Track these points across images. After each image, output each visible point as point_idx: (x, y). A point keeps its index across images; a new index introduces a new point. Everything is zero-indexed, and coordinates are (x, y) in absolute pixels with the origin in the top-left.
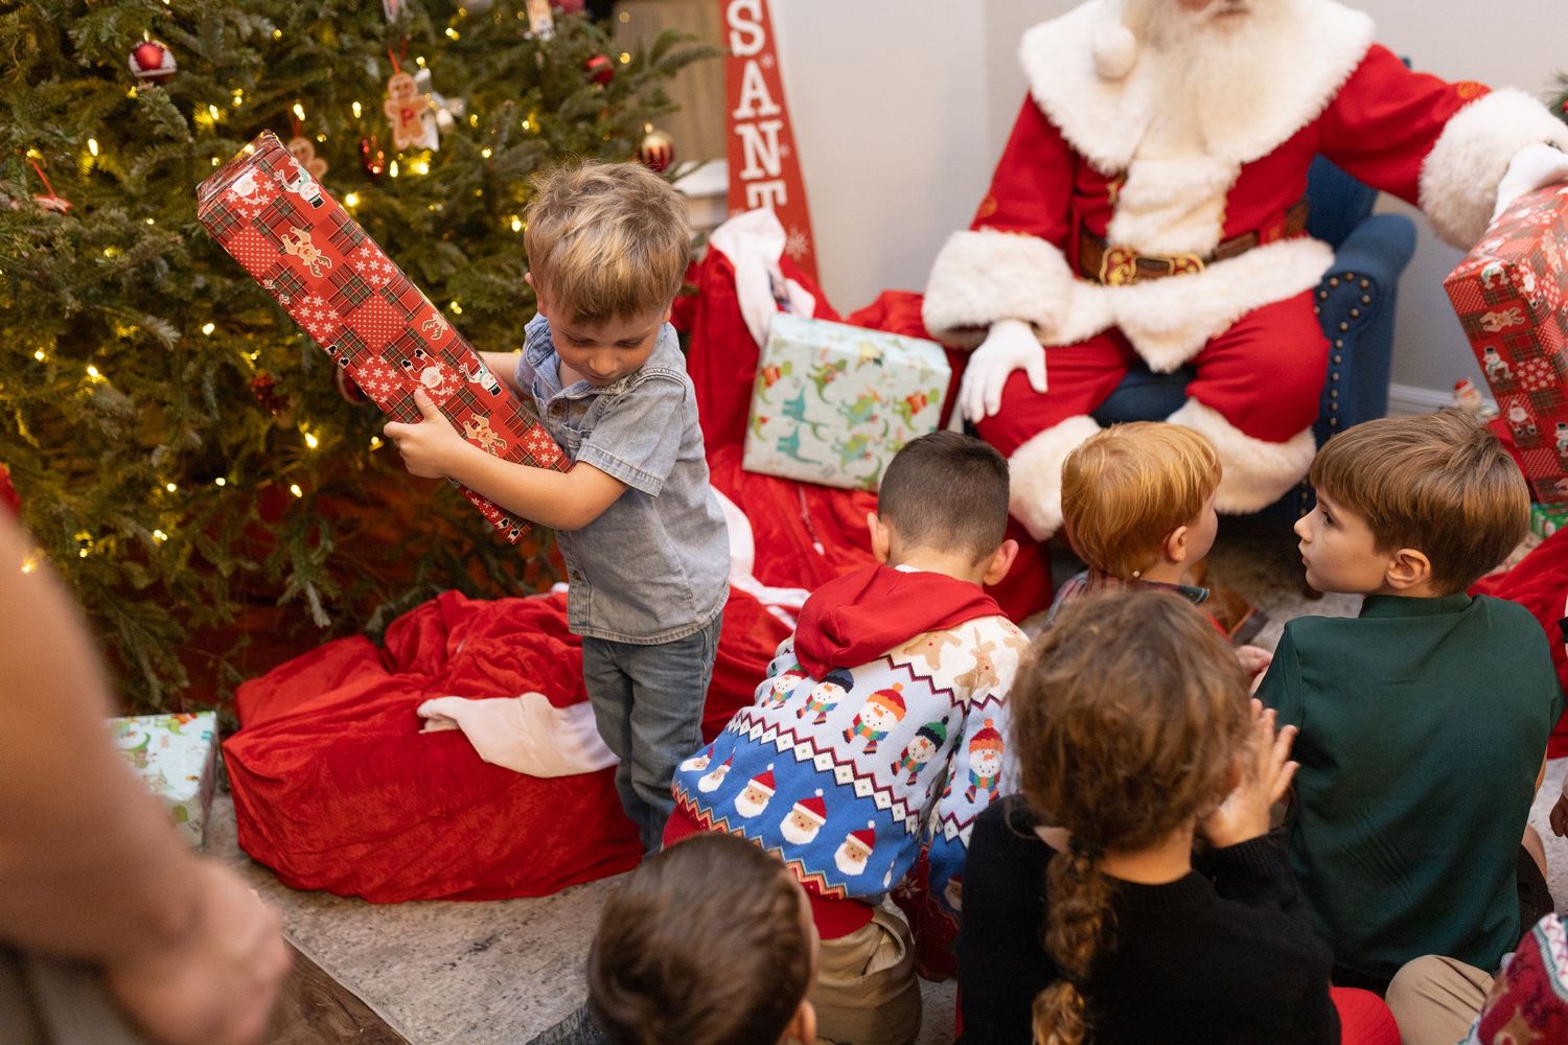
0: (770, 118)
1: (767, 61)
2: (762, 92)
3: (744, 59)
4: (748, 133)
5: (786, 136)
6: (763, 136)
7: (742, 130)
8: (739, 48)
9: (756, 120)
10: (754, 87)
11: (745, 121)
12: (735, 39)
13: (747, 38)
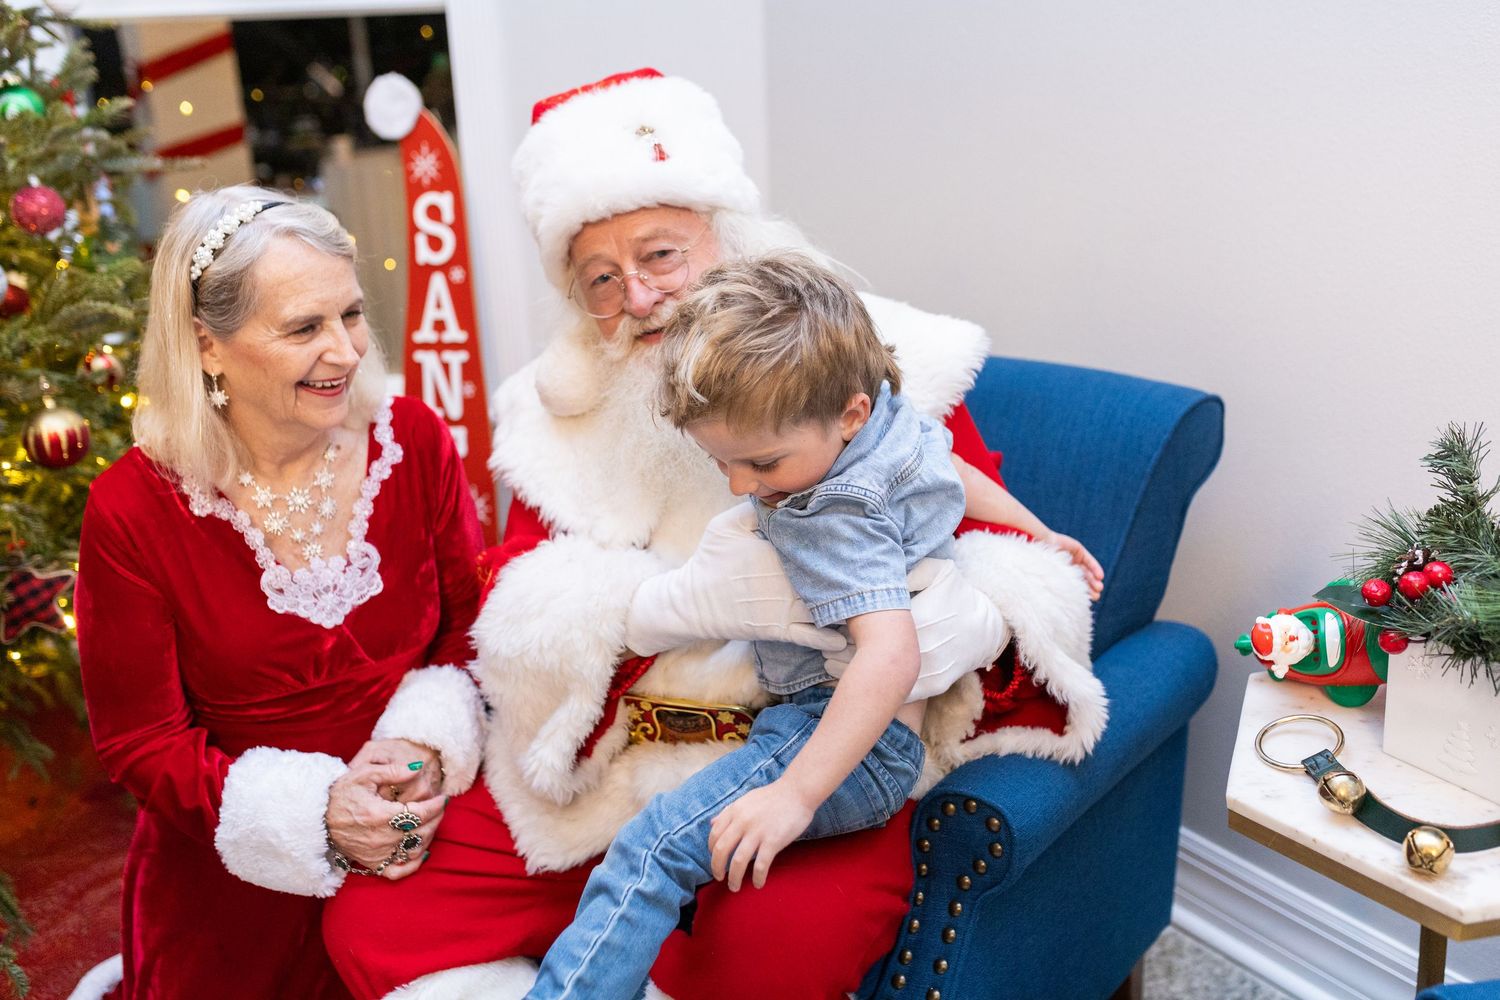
0: (455, 346)
1: (457, 275)
2: (448, 314)
3: (430, 269)
4: (428, 361)
5: (473, 372)
6: (446, 367)
7: (420, 356)
8: (424, 255)
9: (439, 347)
10: (439, 306)
11: (426, 346)
12: (421, 241)
13: (435, 243)
